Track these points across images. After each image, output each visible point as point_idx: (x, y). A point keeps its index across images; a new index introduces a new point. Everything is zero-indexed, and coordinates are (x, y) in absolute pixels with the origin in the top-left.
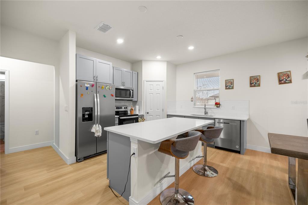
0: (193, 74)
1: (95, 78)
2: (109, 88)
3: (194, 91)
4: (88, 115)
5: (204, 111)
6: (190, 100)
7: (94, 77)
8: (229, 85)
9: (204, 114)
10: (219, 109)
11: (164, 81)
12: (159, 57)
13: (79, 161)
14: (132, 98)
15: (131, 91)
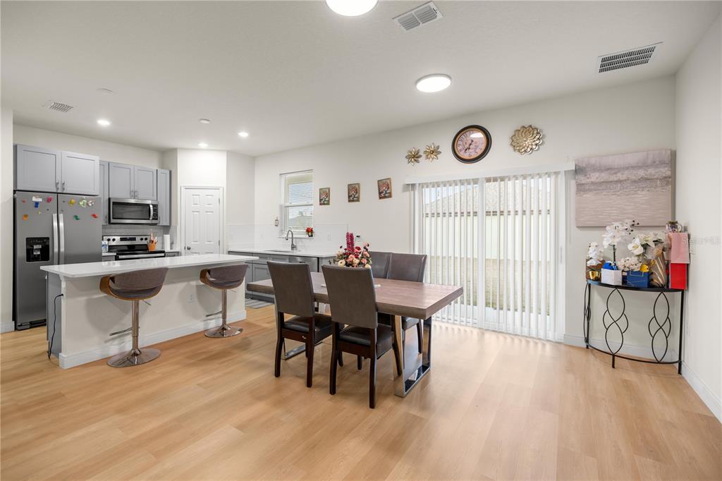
0: (278, 175)
1: (59, 186)
2: (87, 204)
3: (281, 206)
4: (41, 250)
5: (291, 243)
6: (273, 223)
7: (57, 184)
8: (325, 198)
9: (290, 249)
10: (312, 241)
11: (221, 189)
12: (203, 145)
13: (19, 328)
14: (153, 219)
15: (151, 206)
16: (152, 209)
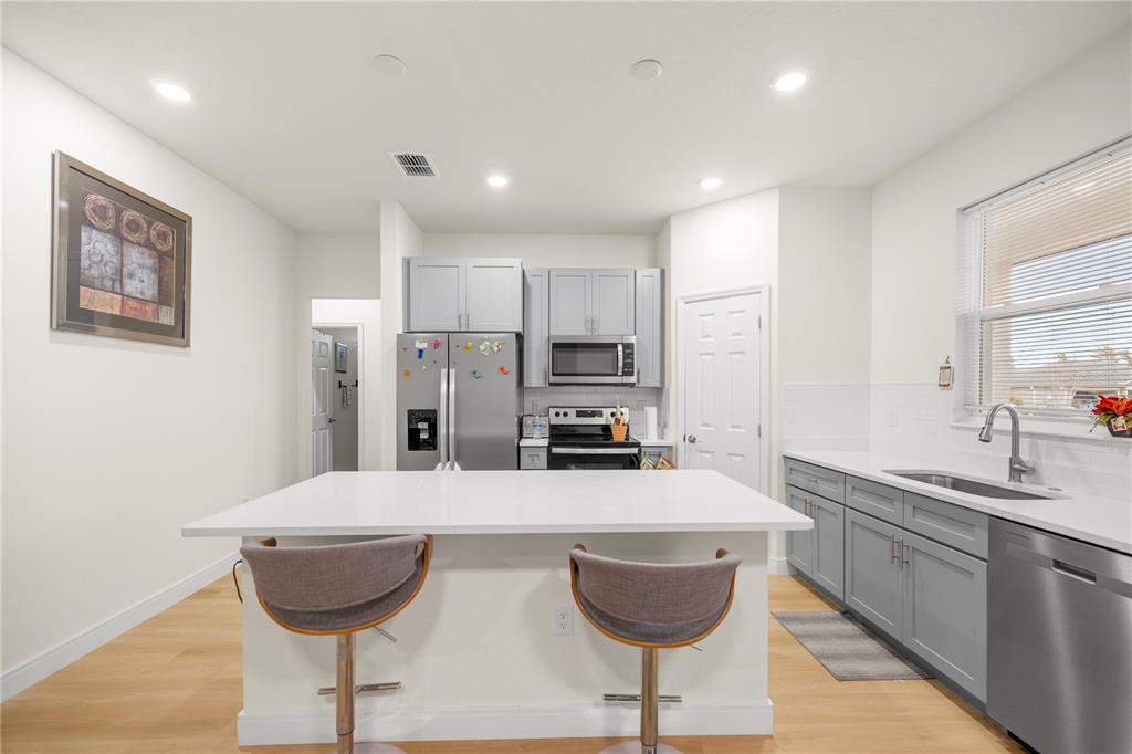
0: (951, 213)
1: (463, 320)
2: (491, 348)
4: (427, 431)
6: (934, 376)
7: (460, 317)
11: (764, 291)
14: (624, 374)
15: (620, 348)
16: (620, 353)
